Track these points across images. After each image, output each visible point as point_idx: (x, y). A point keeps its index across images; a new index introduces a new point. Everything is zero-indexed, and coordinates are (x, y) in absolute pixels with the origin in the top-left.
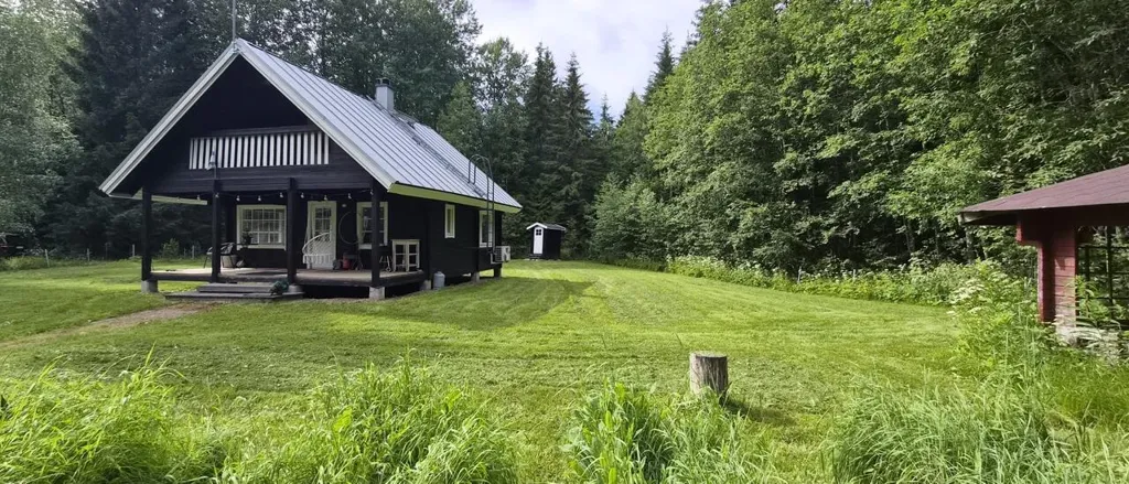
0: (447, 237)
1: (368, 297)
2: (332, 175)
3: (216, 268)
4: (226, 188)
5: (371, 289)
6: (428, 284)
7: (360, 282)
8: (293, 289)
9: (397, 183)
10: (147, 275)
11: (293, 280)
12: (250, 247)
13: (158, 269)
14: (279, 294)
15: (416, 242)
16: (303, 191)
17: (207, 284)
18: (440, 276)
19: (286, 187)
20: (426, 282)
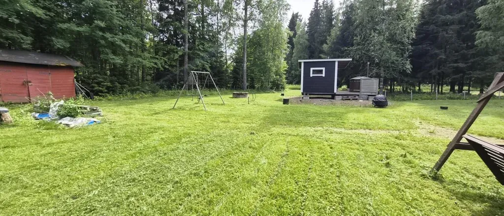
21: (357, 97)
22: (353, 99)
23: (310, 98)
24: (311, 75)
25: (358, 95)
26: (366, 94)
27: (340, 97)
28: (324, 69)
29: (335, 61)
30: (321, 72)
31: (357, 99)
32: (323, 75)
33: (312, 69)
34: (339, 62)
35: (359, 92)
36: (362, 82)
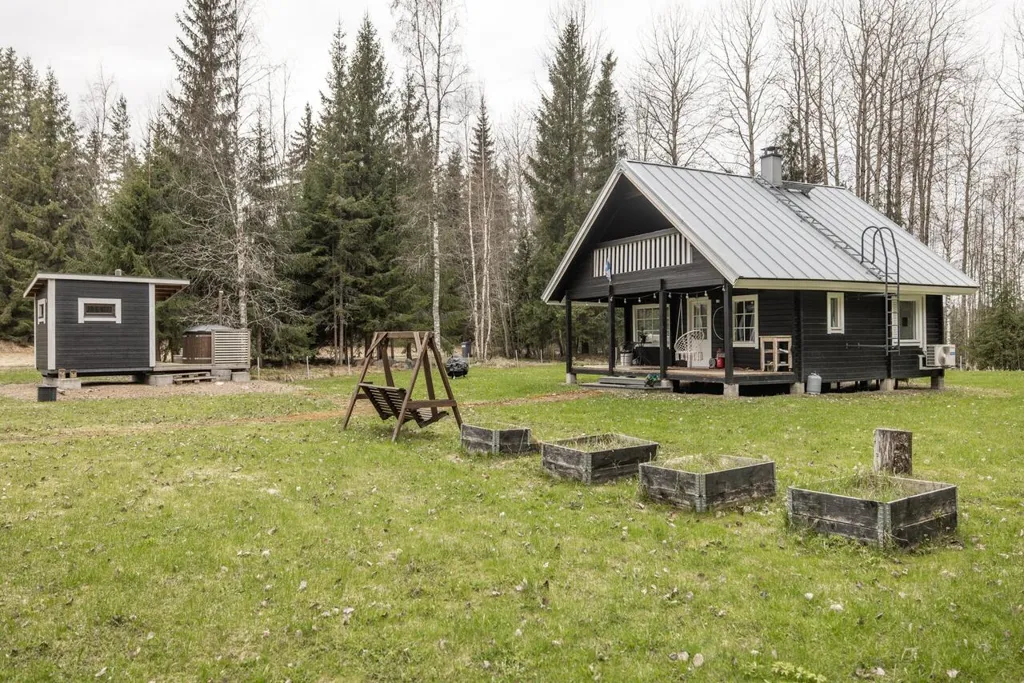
0: (830, 331)
1: (722, 393)
2: (693, 274)
3: (612, 365)
4: (618, 292)
5: (725, 386)
6: (799, 386)
7: (717, 378)
8: (665, 383)
9: (741, 278)
10: (570, 370)
11: (665, 376)
12: (645, 345)
13: (577, 364)
14: (651, 386)
15: (788, 339)
16: (670, 291)
17: (606, 377)
18: (815, 379)
19: (658, 287)
20: (797, 385)
21: (208, 376)
22: (201, 380)
23: (83, 385)
24: (82, 319)
25: (210, 371)
26: (224, 366)
27: (170, 378)
28: (118, 303)
29: (147, 284)
30: (108, 310)
31: (209, 380)
32: (118, 319)
33: (82, 302)
34: (157, 286)
35: (209, 362)
36: (215, 337)
